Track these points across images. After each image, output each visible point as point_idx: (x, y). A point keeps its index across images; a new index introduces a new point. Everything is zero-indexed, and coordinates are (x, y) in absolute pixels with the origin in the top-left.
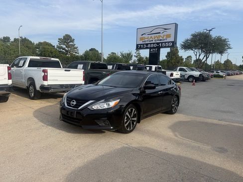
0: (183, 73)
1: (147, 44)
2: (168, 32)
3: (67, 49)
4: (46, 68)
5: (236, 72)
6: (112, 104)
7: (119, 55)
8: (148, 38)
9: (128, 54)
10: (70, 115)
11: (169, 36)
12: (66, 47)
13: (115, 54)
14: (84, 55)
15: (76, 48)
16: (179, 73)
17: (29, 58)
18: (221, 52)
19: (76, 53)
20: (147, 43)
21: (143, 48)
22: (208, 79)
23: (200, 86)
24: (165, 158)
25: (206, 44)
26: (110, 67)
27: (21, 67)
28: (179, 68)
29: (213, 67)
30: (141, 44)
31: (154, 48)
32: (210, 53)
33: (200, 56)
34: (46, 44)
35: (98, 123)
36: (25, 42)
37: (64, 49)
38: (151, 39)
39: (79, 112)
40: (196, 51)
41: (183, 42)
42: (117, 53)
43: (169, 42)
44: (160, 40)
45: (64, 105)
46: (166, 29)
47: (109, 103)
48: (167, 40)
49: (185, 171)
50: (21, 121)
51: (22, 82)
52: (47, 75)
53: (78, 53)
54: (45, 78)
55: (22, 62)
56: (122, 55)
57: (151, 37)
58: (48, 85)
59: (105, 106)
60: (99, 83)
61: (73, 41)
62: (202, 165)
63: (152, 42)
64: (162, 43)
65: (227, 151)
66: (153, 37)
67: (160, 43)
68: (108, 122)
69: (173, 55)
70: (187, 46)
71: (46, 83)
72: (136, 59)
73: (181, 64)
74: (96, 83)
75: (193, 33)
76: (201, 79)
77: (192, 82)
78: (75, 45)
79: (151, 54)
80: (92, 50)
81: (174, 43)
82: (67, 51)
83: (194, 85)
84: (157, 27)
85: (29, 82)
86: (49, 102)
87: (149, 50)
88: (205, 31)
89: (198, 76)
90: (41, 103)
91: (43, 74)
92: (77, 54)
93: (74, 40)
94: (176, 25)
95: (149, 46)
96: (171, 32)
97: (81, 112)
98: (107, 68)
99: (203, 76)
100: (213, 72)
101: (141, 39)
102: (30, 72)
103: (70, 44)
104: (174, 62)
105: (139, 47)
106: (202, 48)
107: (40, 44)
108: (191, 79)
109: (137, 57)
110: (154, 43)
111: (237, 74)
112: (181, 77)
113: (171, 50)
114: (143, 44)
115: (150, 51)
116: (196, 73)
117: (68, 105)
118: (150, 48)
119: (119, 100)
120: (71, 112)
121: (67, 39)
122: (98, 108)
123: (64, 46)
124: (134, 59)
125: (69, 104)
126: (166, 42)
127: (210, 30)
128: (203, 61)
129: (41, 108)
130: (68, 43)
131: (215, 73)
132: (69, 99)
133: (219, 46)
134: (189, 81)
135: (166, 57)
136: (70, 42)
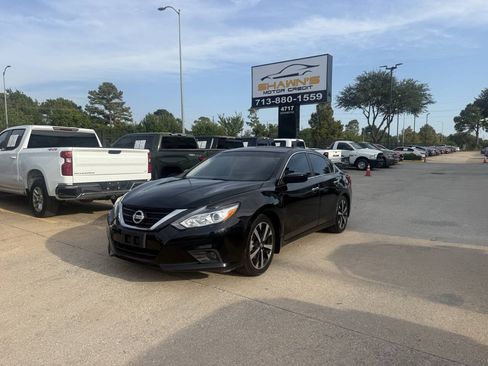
0: (347, 153)
1: (273, 98)
2: (314, 72)
3: (107, 112)
4: (70, 149)
5: (444, 148)
6: (224, 214)
7: (216, 121)
8: (274, 86)
9: (233, 120)
10: (132, 244)
11: (316, 80)
12: (106, 108)
13: (208, 119)
14: (144, 123)
15: (127, 110)
16: (339, 152)
17: (30, 129)
18: (415, 111)
19: (126, 119)
20: (273, 94)
21: (266, 106)
22: (393, 163)
23: (380, 176)
24: (341, 323)
25: (386, 96)
26: (202, 145)
27: (12, 148)
28: (337, 143)
29: (401, 139)
30: (261, 98)
31: (287, 104)
32: (394, 112)
33: (375, 118)
34: (63, 103)
35: (196, 257)
36: (17, 99)
37: (101, 113)
38: (281, 88)
39: (151, 236)
40: (367, 108)
41: (342, 93)
42: (211, 119)
43: (316, 92)
44: (299, 89)
45: (118, 222)
46: (309, 67)
47: (217, 212)
48: (314, 89)
49: (388, 349)
50: (17, 263)
51: (15, 180)
52: (72, 163)
53: (131, 120)
54: (67, 170)
55: (13, 139)
56: (223, 121)
57: (281, 83)
58: (74, 184)
59: (209, 220)
60: (188, 175)
61: (119, 95)
62: (420, 333)
63: (282, 93)
64: (303, 94)
65: (462, 301)
66: (285, 83)
67: (299, 94)
68: (216, 253)
69: (322, 118)
70: (350, 100)
71: (69, 180)
72: (251, 129)
73: (339, 135)
74: (182, 175)
75: (361, 73)
76: (381, 163)
77: (365, 169)
78: (124, 103)
79: (281, 117)
80: (159, 113)
81: (326, 94)
82: (107, 117)
83: (368, 175)
84: (293, 62)
85: (32, 181)
86: (77, 221)
87: (277, 109)
88: (384, 69)
89: (375, 158)
90: (60, 223)
91: (62, 161)
92: (129, 123)
93: (121, 93)
94: (329, 58)
95: (277, 101)
96: (320, 72)
97: (156, 235)
98: (196, 146)
99: (384, 158)
100: (402, 149)
101: (261, 87)
102: (34, 158)
103: (114, 101)
104: (325, 132)
105: (257, 104)
106: (378, 104)
107: (50, 103)
108: (361, 165)
109: (251, 125)
110: (286, 96)
111: (446, 153)
112: (343, 160)
113: (318, 109)
114: (265, 98)
115: (280, 111)
116: (372, 153)
117: (126, 223)
118: (280, 106)
119: (236, 207)
120: (136, 237)
121: (107, 93)
122: (194, 225)
123: (102, 107)
124: (247, 129)
125: (128, 220)
126: (310, 93)
127: (393, 68)
128: (382, 128)
129: (60, 233)
130: (108, 101)
131: (405, 151)
132: (129, 209)
133: (411, 98)
134: (359, 169)
135: (310, 123)
136: (113, 98)
